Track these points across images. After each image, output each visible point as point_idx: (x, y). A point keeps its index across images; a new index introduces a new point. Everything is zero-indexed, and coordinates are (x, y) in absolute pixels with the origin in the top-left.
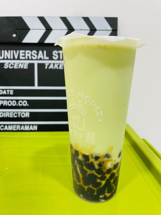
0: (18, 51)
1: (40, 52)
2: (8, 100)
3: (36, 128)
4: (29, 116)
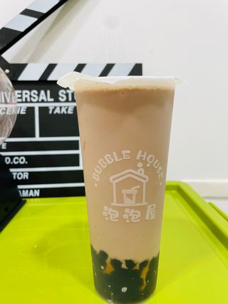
1: (42, 92)
3: (37, 193)
4: (27, 178)
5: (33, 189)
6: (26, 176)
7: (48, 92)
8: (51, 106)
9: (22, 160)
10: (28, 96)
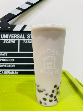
0: (10, 35)
1: (21, 35)
2: (4, 59)
3: (18, 73)
5: (16, 71)
6: (14, 66)
7: (24, 35)
8: (24, 40)
9: (13, 60)
10: (16, 37)
